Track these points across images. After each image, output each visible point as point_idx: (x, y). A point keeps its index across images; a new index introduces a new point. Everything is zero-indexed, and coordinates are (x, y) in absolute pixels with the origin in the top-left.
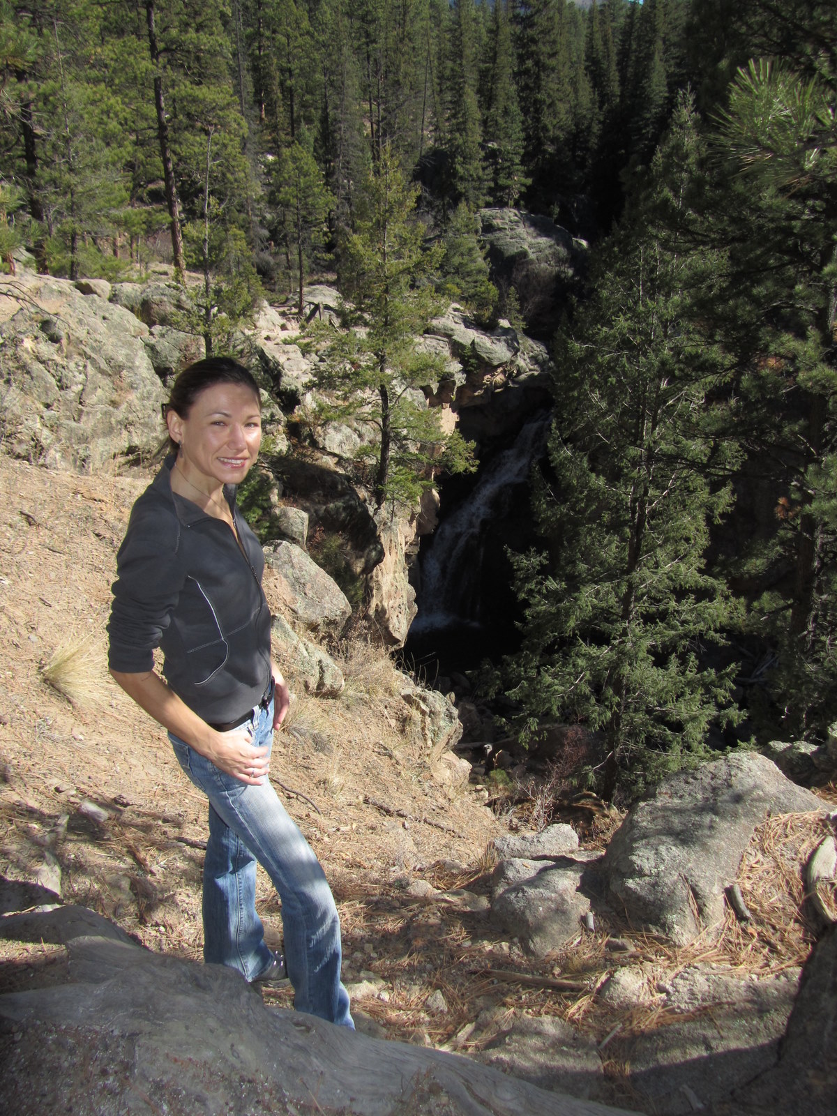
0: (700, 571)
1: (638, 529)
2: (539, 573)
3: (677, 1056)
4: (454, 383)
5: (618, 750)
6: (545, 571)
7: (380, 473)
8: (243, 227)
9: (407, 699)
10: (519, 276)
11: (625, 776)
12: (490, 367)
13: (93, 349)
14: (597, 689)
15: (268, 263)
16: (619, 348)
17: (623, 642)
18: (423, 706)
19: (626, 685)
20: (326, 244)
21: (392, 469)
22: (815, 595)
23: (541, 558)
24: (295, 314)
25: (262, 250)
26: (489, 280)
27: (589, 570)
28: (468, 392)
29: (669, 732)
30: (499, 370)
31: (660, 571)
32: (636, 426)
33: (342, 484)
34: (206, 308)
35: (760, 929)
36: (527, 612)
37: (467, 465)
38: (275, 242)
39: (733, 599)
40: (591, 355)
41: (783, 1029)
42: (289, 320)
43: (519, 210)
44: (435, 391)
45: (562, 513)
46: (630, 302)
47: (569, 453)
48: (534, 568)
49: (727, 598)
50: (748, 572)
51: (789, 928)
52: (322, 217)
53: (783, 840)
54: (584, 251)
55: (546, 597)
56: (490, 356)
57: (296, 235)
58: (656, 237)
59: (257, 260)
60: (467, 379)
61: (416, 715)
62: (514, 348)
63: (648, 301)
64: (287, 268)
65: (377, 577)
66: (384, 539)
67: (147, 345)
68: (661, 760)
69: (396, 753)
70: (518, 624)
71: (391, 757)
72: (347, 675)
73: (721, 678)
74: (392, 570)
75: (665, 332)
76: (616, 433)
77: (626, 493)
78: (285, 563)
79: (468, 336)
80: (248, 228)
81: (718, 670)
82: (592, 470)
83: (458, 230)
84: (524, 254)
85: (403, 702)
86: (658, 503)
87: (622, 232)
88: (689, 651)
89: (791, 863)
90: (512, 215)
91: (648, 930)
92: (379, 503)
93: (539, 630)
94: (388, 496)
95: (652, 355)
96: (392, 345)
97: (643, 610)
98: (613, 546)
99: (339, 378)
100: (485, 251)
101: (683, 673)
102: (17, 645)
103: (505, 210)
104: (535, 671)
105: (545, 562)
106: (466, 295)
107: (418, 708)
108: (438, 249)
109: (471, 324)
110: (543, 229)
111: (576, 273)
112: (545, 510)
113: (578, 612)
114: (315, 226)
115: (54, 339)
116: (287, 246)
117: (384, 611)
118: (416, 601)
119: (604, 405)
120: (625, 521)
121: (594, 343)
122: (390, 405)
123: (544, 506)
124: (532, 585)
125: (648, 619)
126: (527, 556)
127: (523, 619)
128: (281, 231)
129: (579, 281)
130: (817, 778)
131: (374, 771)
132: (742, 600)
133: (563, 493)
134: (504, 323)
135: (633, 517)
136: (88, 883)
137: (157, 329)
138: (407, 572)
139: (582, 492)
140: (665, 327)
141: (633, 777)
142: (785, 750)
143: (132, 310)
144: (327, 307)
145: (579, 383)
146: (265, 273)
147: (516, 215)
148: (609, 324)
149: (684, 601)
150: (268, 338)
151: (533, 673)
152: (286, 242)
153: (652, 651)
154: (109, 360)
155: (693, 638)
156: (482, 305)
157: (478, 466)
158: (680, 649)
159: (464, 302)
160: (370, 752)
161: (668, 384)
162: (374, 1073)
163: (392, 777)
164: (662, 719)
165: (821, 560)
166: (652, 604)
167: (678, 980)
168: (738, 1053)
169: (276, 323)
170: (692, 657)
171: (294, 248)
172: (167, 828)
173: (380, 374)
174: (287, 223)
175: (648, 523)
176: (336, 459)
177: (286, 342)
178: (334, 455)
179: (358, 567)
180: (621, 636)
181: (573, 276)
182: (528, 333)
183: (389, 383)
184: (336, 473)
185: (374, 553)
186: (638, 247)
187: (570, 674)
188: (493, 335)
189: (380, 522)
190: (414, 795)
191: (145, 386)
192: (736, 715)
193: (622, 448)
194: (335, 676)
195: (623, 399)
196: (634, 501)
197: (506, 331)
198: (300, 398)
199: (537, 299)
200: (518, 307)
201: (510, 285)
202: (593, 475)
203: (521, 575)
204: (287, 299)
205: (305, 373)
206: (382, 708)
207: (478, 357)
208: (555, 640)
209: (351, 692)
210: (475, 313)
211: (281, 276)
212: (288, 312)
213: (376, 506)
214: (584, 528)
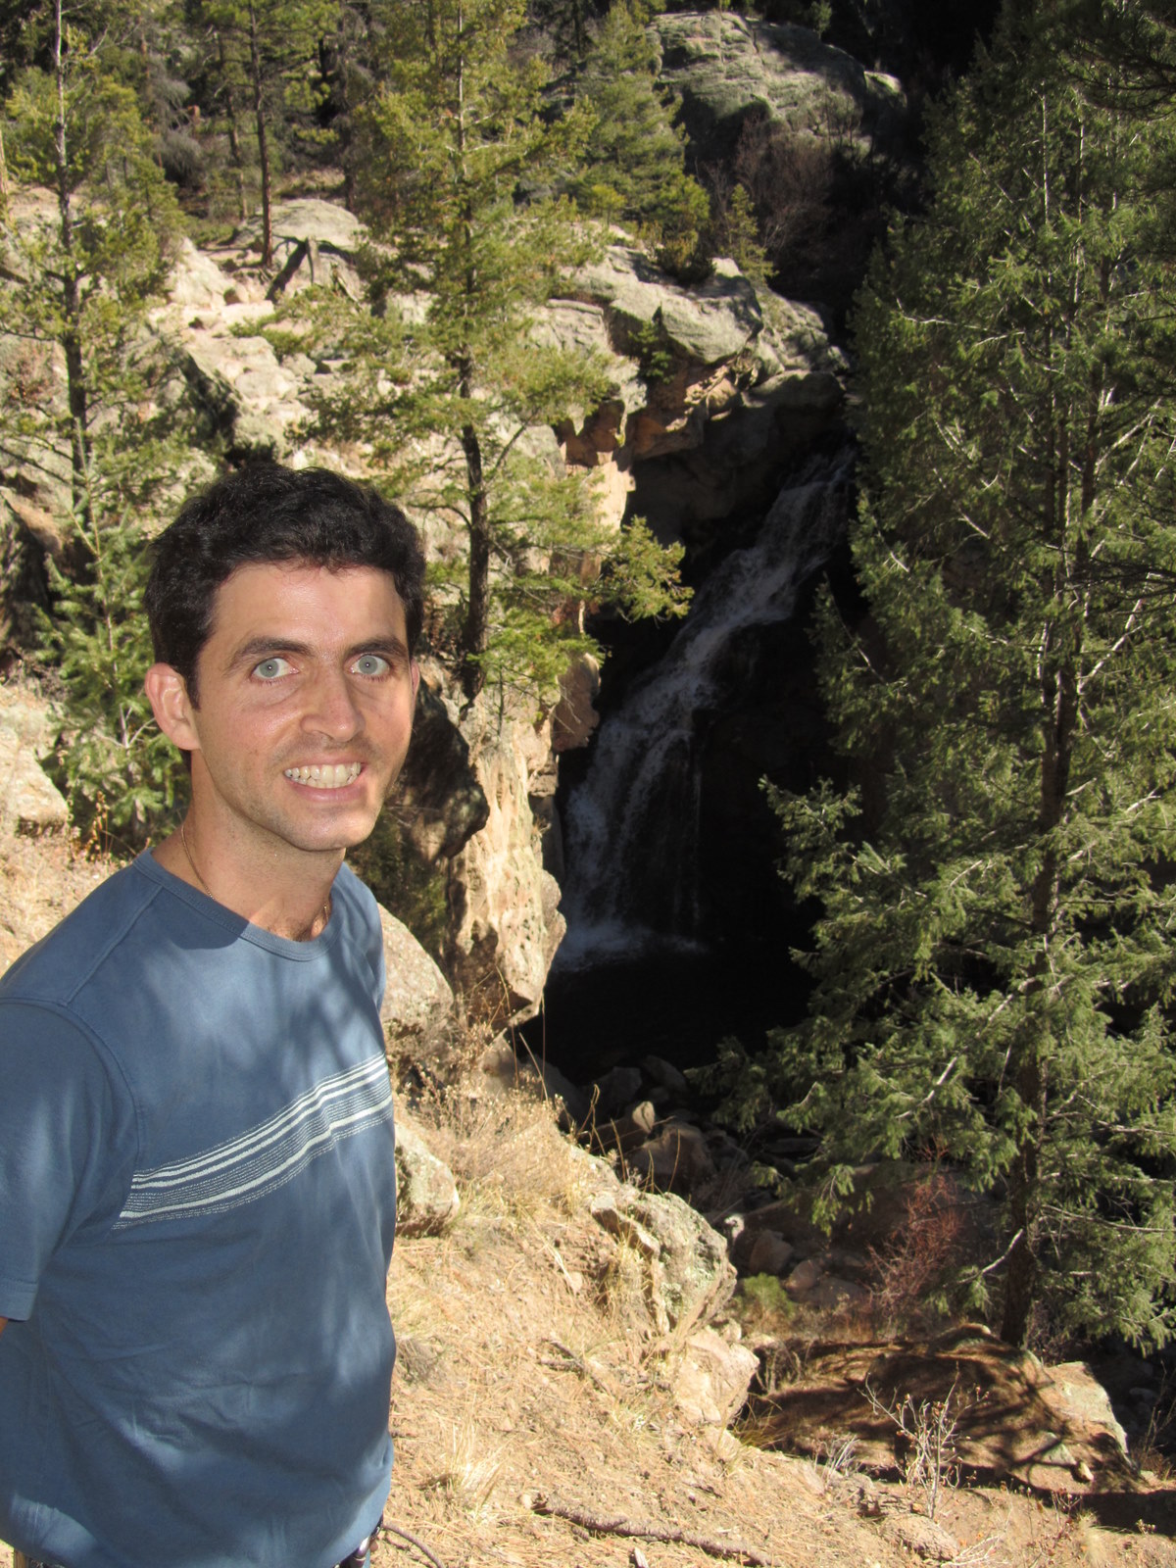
1: (1060, 733)
2: (840, 836)
4: (620, 406)
5: (1033, 1226)
6: (858, 831)
7: (470, 625)
8: (130, 78)
9: (606, 1220)
10: (749, 159)
11: (1052, 1281)
12: (699, 368)
14: (983, 1090)
15: (189, 154)
16: (1003, 325)
17: (1038, 986)
18: (645, 1237)
19: (1050, 1080)
20: (318, 108)
21: (496, 615)
23: (847, 805)
24: (254, 265)
25: (174, 126)
26: (687, 172)
27: (954, 824)
28: (653, 425)
29: (1146, 1180)
30: (721, 372)
31: (1116, 822)
32: (1048, 496)
34: (66, 280)
36: (821, 931)
37: (667, 599)
38: (203, 106)
40: (942, 343)
42: (241, 279)
43: (743, 15)
44: (579, 427)
45: (891, 702)
46: (1025, 222)
47: (900, 565)
48: (830, 826)
52: (308, 46)
54: (894, 98)
55: (858, 889)
56: (699, 342)
57: (250, 91)
58: (1078, 78)
59: (165, 149)
60: (649, 397)
61: (629, 1259)
62: (750, 321)
63: (1064, 217)
64: (231, 164)
65: (472, 860)
66: (485, 774)
68: (1131, 1245)
69: (595, 1364)
70: (797, 954)
71: (580, 1373)
72: (463, 1176)
74: (506, 841)
75: (1104, 285)
76: (1003, 516)
77: (1034, 649)
79: (645, 299)
80: (143, 79)
82: (955, 600)
83: (611, 65)
84: (759, 110)
85: (597, 1228)
86: (1107, 666)
87: (1001, 67)
90: (728, 26)
92: (470, 693)
93: (845, 964)
94: (492, 676)
95: (1079, 338)
96: (484, 335)
97: (1078, 910)
98: (1008, 768)
99: (367, 413)
100: (673, 109)
103: (714, 16)
104: (840, 1059)
105: (856, 811)
106: (636, 206)
107: (634, 1242)
108: (579, 117)
109: (652, 271)
110: (799, 53)
111: (878, 147)
112: (853, 696)
113: (935, 925)
114: (291, 69)
116: (230, 115)
117: (492, 936)
118: (561, 908)
119: (973, 452)
120: (1031, 711)
121: (950, 314)
122: (486, 469)
123: (850, 687)
124: (826, 866)
126: (812, 799)
127: (809, 943)
128: (215, 84)
129: (884, 166)
131: (547, 1418)
133: (888, 659)
134: (725, 267)
135: (1049, 702)
138: (539, 845)
139: (932, 652)
140: (1105, 274)
141: (1071, 1283)
144: (326, 248)
146: (182, 175)
147: (736, 26)
148: (981, 272)
149: (1170, 888)
150: (197, 324)
151: (836, 1064)
152: (228, 107)
153: (1106, 1002)
156: (673, 227)
157: (691, 601)
158: (1167, 996)
159: (633, 224)
160: (530, 1365)
161: (1115, 399)
163: (590, 1429)
164: (1129, 1152)
166: (1097, 896)
169: (214, 287)
171: (247, 121)
173: (462, 404)
174: (228, 65)
175: (1084, 711)
177: (239, 333)
179: (431, 841)
180: (1032, 971)
181: (871, 155)
182: (780, 285)
183: (481, 420)
185: (465, 809)
186: (1035, 99)
187: (921, 1063)
188: (701, 294)
189: (474, 736)
190: (644, 1469)
193: (1019, 548)
194: (435, 1184)
195: (1019, 440)
196: (1050, 668)
197: (730, 285)
199: (795, 209)
200: (754, 230)
201: (735, 182)
202: (958, 612)
203: (801, 842)
204: (236, 234)
205: (285, 399)
206: (548, 1246)
207: (671, 346)
208: (885, 988)
209: (475, 1219)
210: (660, 246)
211: (220, 183)
212: (239, 262)
213: (465, 701)
214: (940, 732)
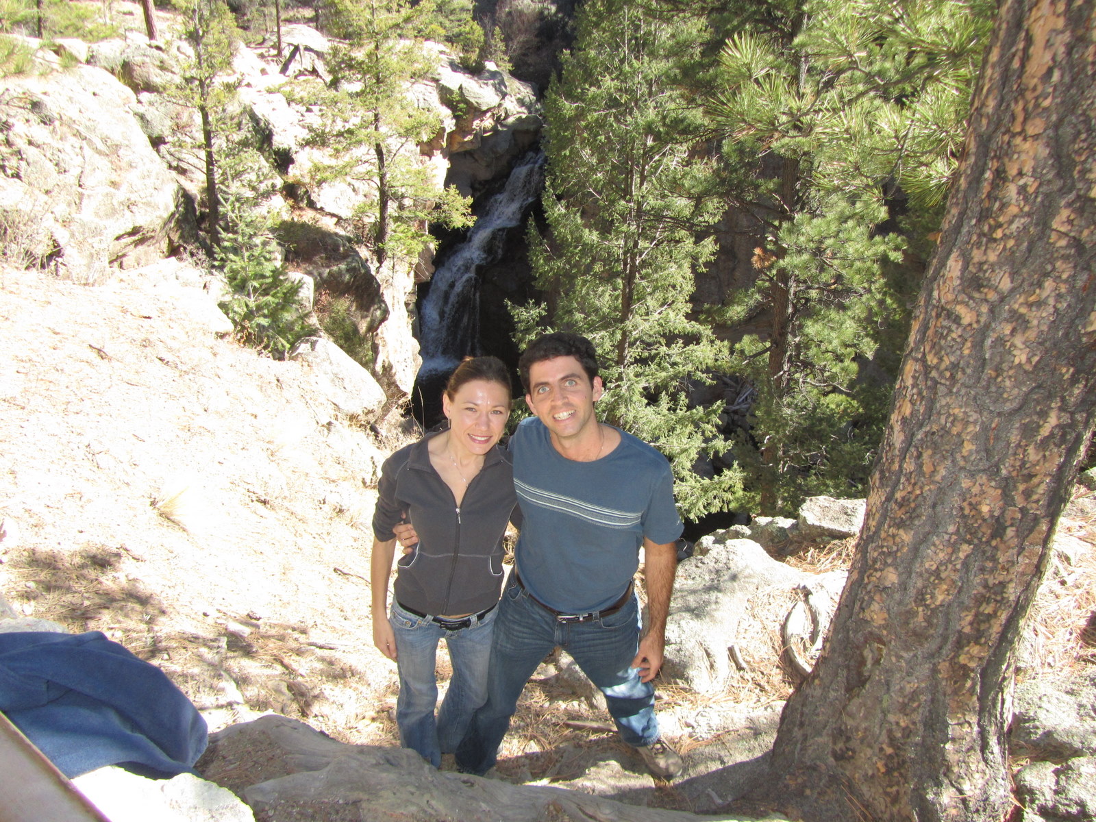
0: (687, 316)
1: (629, 280)
2: (538, 324)
3: (702, 769)
4: (444, 129)
6: (543, 322)
7: (379, 232)
10: (502, 14)
12: (479, 113)
13: (87, 127)
16: (609, 107)
17: (619, 386)
21: (391, 226)
22: (790, 337)
23: (540, 310)
24: (274, 56)
26: (474, 19)
27: (585, 318)
28: (458, 138)
30: (489, 114)
31: (651, 318)
32: (626, 181)
33: (344, 245)
34: (200, 80)
35: (753, 675)
37: (465, 220)
39: (718, 342)
40: (580, 114)
41: (771, 746)
42: (268, 62)
44: (425, 141)
45: (559, 268)
46: (617, 62)
47: (563, 211)
48: (533, 320)
49: (712, 342)
50: (731, 318)
51: (773, 673)
53: (768, 607)
56: (479, 101)
60: (456, 125)
62: (501, 91)
63: (634, 61)
64: (261, 5)
65: (382, 334)
66: (387, 296)
67: (136, 114)
73: (708, 414)
74: (397, 325)
75: (650, 91)
76: (606, 189)
77: (619, 245)
78: (324, 360)
79: (455, 80)
81: (705, 408)
82: (585, 226)
86: (647, 254)
88: (678, 391)
89: (774, 624)
91: (676, 683)
92: (380, 261)
94: (390, 254)
95: (637, 114)
96: (385, 102)
97: (636, 354)
98: (607, 294)
99: (333, 136)
101: (675, 410)
102: (127, 484)
105: (544, 313)
106: (450, 35)
109: (458, 67)
111: (559, 10)
112: (543, 265)
115: (46, 121)
117: (391, 367)
118: (420, 353)
119: (594, 161)
120: (617, 272)
121: (583, 101)
122: (386, 163)
123: (542, 261)
125: (642, 361)
126: (526, 308)
129: (562, 19)
130: (791, 548)
132: (726, 343)
133: (558, 248)
134: (491, 66)
135: (625, 269)
136: (256, 690)
137: (145, 96)
138: (410, 326)
139: (576, 247)
140: (651, 86)
142: (767, 524)
143: (112, 72)
144: (308, 49)
145: (571, 141)
146: (237, 9)
148: (597, 84)
149: (673, 346)
150: (250, 86)
153: (645, 392)
154: (105, 140)
155: (683, 378)
156: (466, 48)
157: (476, 221)
158: (671, 389)
159: (450, 44)
161: (653, 141)
162: (520, 807)
165: (794, 306)
166: (643, 349)
167: (699, 717)
168: (742, 764)
169: (255, 66)
170: (683, 396)
172: (296, 635)
173: (375, 133)
175: (639, 273)
176: (335, 220)
177: (270, 92)
178: (333, 215)
179: (363, 326)
180: (617, 380)
181: (557, 12)
182: (515, 74)
183: (384, 140)
184: (336, 234)
185: (379, 312)
186: (622, 8)
188: (480, 79)
189: (383, 280)
191: (144, 164)
192: (721, 445)
193: (612, 203)
195: (613, 156)
196: (625, 253)
197: (494, 75)
198: (294, 156)
199: (522, 38)
200: (504, 48)
201: (495, 25)
202: (587, 230)
203: (521, 326)
204: (264, 40)
205: (292, 125)
207: (467, 102)
210: (462, 55)
211: (256, 14)
212: (266, 54)
213: (378, 265)
214: (579, 281)
